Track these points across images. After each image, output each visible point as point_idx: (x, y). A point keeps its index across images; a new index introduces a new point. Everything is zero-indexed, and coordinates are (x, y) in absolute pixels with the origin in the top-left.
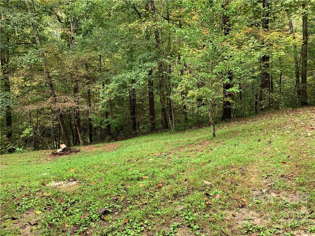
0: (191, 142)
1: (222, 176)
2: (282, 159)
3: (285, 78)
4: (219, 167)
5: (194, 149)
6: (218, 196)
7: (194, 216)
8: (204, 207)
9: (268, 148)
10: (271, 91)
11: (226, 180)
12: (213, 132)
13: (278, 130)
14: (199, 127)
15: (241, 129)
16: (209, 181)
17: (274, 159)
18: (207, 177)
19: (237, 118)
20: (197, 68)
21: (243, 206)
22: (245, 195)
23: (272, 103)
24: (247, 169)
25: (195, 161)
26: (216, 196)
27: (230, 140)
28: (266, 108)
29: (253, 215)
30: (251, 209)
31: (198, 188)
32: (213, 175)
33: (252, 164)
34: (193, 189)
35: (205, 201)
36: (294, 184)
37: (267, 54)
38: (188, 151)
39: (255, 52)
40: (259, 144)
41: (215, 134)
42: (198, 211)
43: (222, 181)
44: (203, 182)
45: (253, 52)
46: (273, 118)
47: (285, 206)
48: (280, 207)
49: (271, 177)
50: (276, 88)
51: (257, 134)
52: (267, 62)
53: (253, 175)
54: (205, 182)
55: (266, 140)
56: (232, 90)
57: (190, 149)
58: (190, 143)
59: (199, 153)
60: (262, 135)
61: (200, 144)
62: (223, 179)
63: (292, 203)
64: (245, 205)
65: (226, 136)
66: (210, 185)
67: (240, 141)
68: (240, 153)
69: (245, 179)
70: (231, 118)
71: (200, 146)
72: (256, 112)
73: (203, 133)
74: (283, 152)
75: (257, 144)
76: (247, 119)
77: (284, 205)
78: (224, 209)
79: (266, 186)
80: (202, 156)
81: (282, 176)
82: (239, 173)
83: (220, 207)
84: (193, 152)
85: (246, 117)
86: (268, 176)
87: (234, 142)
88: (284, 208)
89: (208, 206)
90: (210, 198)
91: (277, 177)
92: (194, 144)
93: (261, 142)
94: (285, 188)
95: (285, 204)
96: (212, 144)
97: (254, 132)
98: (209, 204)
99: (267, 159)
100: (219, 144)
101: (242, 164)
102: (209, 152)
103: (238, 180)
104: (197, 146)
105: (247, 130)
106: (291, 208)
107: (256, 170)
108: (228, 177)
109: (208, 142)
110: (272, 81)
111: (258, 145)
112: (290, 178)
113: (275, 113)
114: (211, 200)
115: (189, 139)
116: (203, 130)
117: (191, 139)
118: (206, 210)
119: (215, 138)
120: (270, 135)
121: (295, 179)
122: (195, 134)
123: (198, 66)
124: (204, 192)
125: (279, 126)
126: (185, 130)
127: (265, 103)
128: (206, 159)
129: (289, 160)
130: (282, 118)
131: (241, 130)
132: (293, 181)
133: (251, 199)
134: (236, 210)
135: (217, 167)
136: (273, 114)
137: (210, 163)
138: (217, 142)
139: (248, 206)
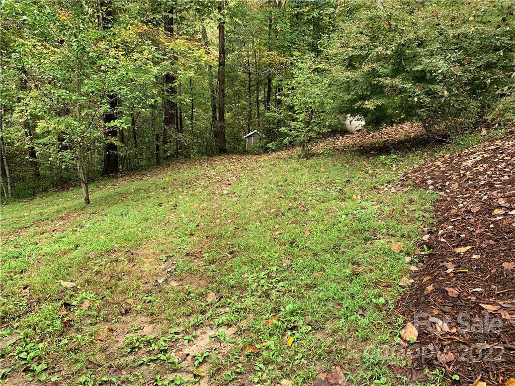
0: (46, 216)
1: (96, 268)
2: (189, 229)
3: (198, 111)
4: (92, 255)
5: (48, 228)
6: (87, 304)
7: (39, 349)
8: (58, 328)
9: (172, 215)
10: (180, 130)
11: (102, 275)
12: (85, 196)
13: (187, 188)
14: (63, 189)
15: (133, 189)
16: (71, 282)
17: (179, 232)
18: (68, 274)
19: (128, 171)
20: (50, 79)
21: (127, 312)
22: (132, 293)
23: (181, 149)
24: (138, 251)
25: (48, 250)
26: (84, 304)
27: (115, 207)
28: (172, 156)
29: (142, 321)
30: (138, 313)
31: (50, 296)
32: (80, 270)
33: (147, 243)
34: (39, 301)
35: (63, 317)
36: (203, 263)
37: (170, 72)
38: (36, 233)
39: (152, 66)
40: (160, 210)
41: (88, 199)
42: (47, 338)
43: (95, 278)
44: (60, 285)
45: (149, 66)
46: (181, 170)
47: (188, 297)
48: (181, 300)
49: (173, 258)
50: (187, 126)
51: (158, 196)
52: (173, 85)
53: (146, 260)
54: (64, 284)
55: (170, 203)
56: (115, 124)
57: (40, 230)
58: (43, 218)
59: (57, 235)
60: (165, 196)
61: (62, 218)
62: (98, 273)
63: (197, 291)
64: (131, 309)
65: (108, 201)
66: (73, 287)
67: (130, 207)
68: (129, 227)
69: (134, 268)
70: (119, 171)
71: (61, 223)
72: (158, 161)
73: (69, 199)
74: (192, 219)
75: (156, 211)
76: (144, 172)
77: (186, 296)
78: (96, 323)
79: (164, 273)
80: (63, 239)
81: (187, 255)
82: (125, 260)
83: (89, 322)
84: (45, 235)
85: (142, 170)
86: (167, 257)
87: (121, 210)
88: (187, 301)
89: (67, 325)
90: (72, 309)
91: (181, 256)
92: (50, 219)
93: (163, 207)
94: (190, 272)
95: (188, 295)
96: (83, 217)
97: (153, 193)
98: (70, 321)
99: (168, 232)
100: (94, 215)
101: (130, 245)
102: (76, 231)
103: (122, 271)
104: (55, 222)
105: (142, 189)
106: (196, 298)
107: (152, 251)
108: (106, 269)
109: (75, 215)
110: (181, 115)
111: (158, 211)
112: (197, 255)
113: (185, 163)
114: (74, 312)
115: (42, 211)
116: (70, 194)
117: (45, 211)
118: (63, 332)
119: (89, 207)
120: (176, 196)
121: (203, 255)
122: (54, 201)
123: (52, 77)
124: (61, 301)
125: (189, 183)
126: (34, 196)
127: (170, 148)
128: (69, 243)
129: (198, 229)
130: (194, 171)
131: (133, 191)
132: (202, 259)
133: (140, 297)
134: (116, 320)
135: (88, 256)
136: (182, 164)
137: (77, 249)
138: (91, 212)
139: (136, 309)
